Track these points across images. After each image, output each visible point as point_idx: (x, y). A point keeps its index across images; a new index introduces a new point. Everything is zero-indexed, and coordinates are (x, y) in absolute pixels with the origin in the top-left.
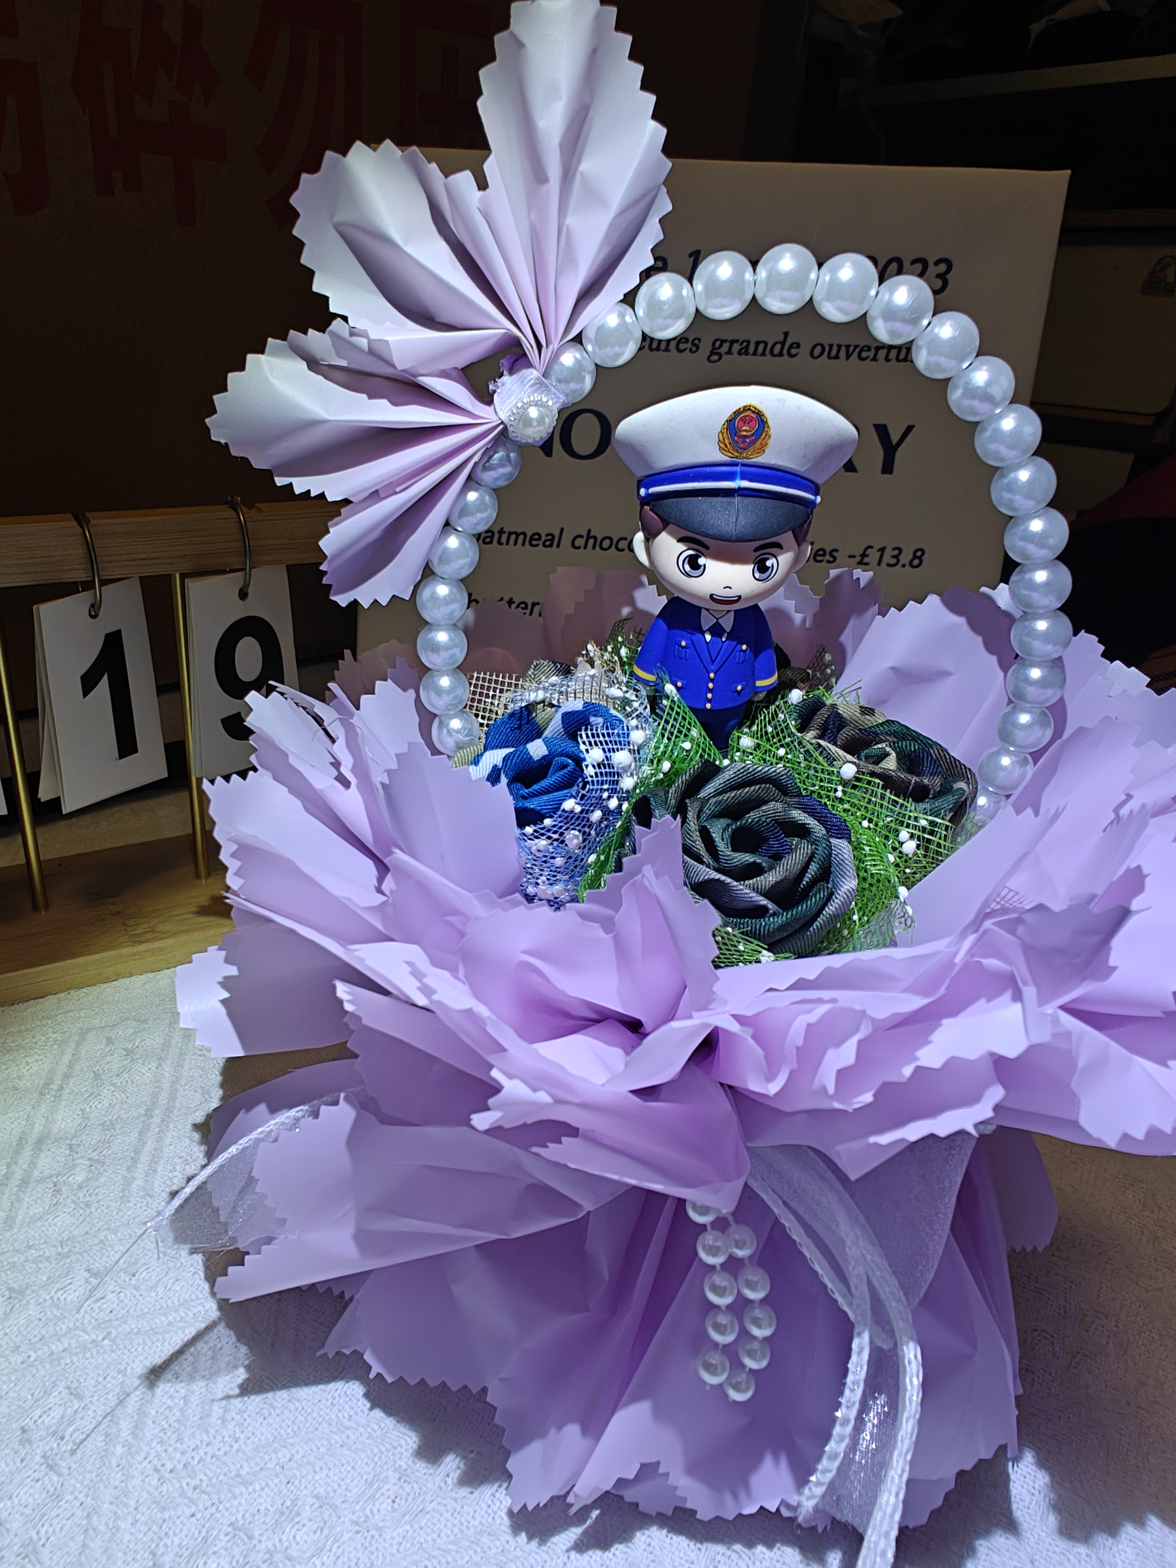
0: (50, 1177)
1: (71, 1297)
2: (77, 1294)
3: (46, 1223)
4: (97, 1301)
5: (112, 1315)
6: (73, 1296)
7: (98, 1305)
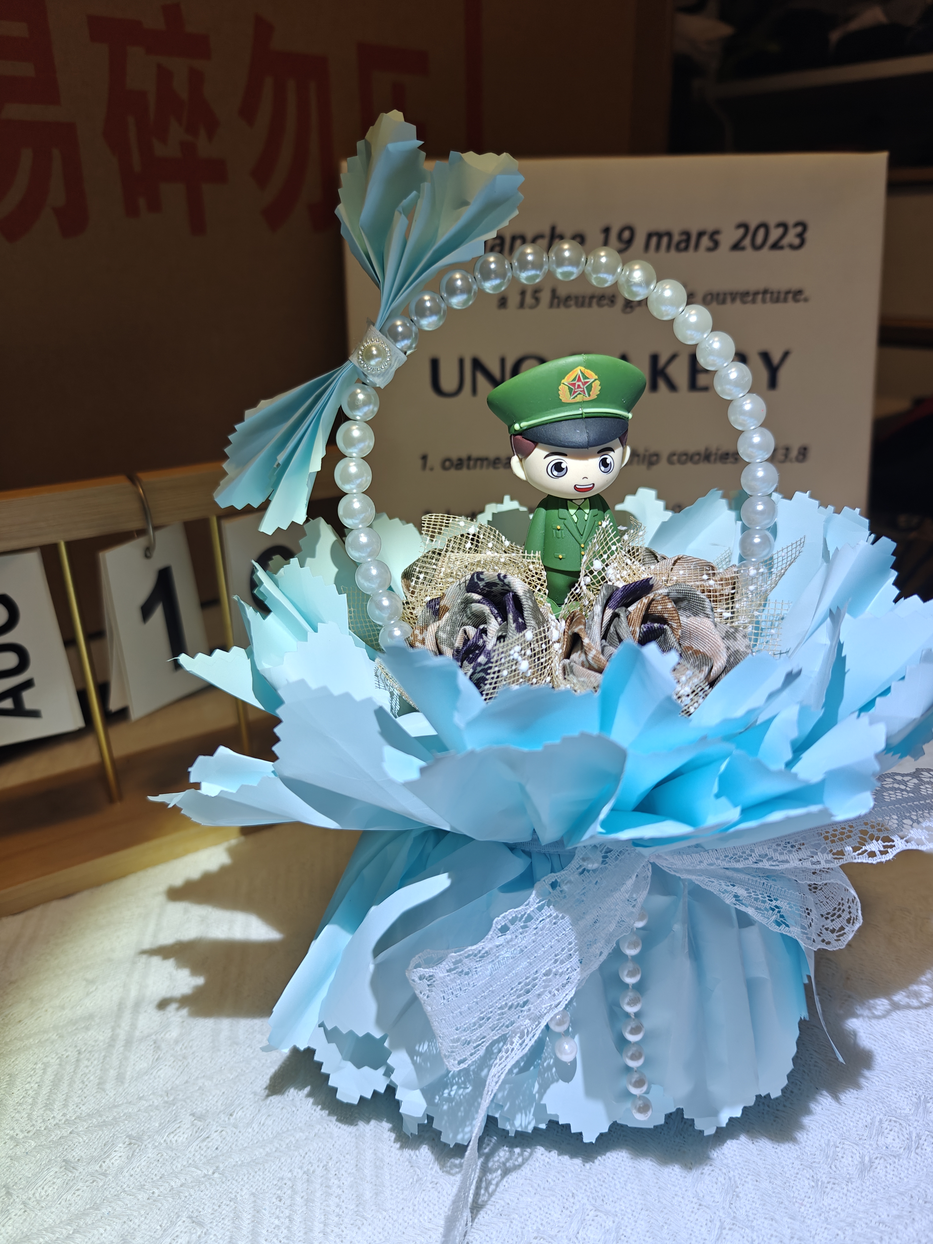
0: (149, 1036)
1: (181, 1138)
2: (186, 1136)
3: (152, 1077)
4: (204, 1140)
5: (218, 1152)
6: (182, 1138)
7: (205, 1143)
